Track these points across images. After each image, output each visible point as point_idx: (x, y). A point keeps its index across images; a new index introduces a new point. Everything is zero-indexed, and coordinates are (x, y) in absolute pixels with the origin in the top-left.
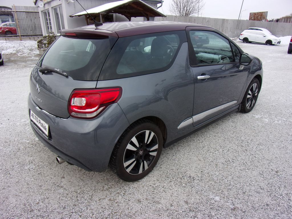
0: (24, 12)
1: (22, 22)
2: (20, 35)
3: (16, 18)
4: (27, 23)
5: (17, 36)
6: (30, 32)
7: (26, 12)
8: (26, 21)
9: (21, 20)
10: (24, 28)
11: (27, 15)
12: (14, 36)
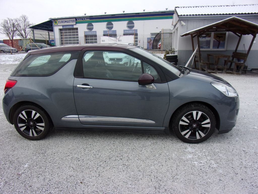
0: (169, 33)
1: (165, 41)
2: (162, 50)
3: (162, 37)
4: (169, 41)
5: (160, 51)
6: (169, 48)
7: (170, 33)
8: (169, 39)
9: (165, 39)
10: (166, 45)
11: (170, 35)
12: (159, 50)
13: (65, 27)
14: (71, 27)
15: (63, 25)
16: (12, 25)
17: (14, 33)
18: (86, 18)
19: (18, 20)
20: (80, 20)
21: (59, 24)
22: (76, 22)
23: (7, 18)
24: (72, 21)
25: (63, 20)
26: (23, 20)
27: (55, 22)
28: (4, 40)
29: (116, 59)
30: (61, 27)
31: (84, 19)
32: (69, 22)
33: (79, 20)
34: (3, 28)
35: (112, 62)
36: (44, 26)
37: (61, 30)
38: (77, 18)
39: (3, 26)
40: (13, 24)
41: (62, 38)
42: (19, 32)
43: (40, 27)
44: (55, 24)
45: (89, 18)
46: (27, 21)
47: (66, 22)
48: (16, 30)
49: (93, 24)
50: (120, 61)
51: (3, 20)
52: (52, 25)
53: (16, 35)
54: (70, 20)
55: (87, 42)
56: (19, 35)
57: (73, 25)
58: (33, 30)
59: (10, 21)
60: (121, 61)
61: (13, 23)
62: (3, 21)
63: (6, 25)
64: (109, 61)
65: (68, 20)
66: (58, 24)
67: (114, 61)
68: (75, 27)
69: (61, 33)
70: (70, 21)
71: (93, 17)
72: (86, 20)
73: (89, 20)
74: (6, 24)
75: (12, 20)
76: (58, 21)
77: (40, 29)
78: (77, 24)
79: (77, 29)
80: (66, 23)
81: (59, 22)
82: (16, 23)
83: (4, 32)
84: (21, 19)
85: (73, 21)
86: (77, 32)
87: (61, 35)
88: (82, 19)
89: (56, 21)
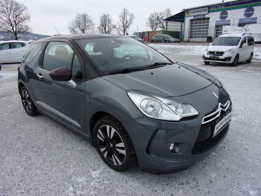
13: (196, 18)
14: (202, 17)
15: (195, 15)
16: (156, 18)
17: (156, 26)
18: (221, 6)
19: (162, 13)
20: (214, 8)
21: (191, 15)
22: (208, 11)
23: (154, 13)
24: (204, 10)
25: (195, 10)
26: (167, 13)
27: (188, 13)
28: (143, 32)
29: (216, 53)
30: (192, 18)
31: (219, 7)
32: (201, 11)
33: (212, 8)
34: (149, 21)
35: (211, 55)
36: (177, 18)
37: (191, 20)
38: (210, 7)
39: (149, 19)
40: (158, 18)
41: (191, 29)
42: (161, 24)
43: (174, 19)
44: (187, 15)
45: (224, 4)
46: (170, 13)
47: (198, 11)
48: (159, 23)
49: (228, 11)
50: (220, 55)
51: (150, 14)
52: (184, 16)
53: (159, 27)
54: (203, 9)
55: (218, 33)
56: (161, 28)
57: (204, 15)
58: (167, 22)
59: (155, 14)
60: (222, 55)
61: (158, 16)
62: (150, 16)
63: (152, 19)
64: (208, 54)
65: (201, 9)
66: (189, 15)
67: (213, 55)
68: (207, 16)
69: (192, 24)
70: (203, 11)
71: (230, 4)
72: (220, 7)
73: (223, 7)
74: (152, 17)
75: (157, 14)
76: (190, 11)
77: (174, 21)
78: (209, 13)
79: (208, 18)
80: (198, 13)
81: (191, 13)
82: (161, 16)
83: (150, 25)
84: (166, 12)
85: (206, 10)
86: (208, 22)
87: (191, 26)
88: (216, 7)
89: (189, 11)
